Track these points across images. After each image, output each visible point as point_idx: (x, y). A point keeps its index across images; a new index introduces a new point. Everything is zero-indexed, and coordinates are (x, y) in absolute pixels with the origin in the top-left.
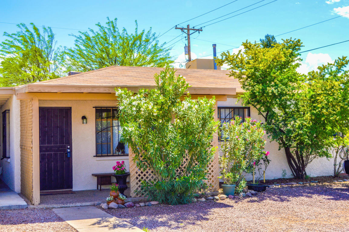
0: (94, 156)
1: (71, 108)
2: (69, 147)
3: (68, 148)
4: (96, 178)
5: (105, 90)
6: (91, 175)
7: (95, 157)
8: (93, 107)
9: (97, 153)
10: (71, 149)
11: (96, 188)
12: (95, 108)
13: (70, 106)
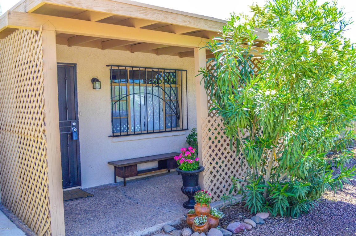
0: (109, 136)
1: (75, 65)
2: (74, 124)
3: (73, 126)
4: (112, 167)
5: (185, 21)
6: (107, 163)
7: (111, 138)
8: (107, 66)
9: (113, 132)
10: (77, 126)
11: (114, 182)
12: (109, 68)
13: (75, 63)
